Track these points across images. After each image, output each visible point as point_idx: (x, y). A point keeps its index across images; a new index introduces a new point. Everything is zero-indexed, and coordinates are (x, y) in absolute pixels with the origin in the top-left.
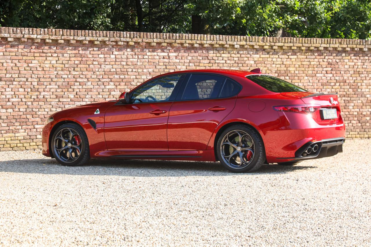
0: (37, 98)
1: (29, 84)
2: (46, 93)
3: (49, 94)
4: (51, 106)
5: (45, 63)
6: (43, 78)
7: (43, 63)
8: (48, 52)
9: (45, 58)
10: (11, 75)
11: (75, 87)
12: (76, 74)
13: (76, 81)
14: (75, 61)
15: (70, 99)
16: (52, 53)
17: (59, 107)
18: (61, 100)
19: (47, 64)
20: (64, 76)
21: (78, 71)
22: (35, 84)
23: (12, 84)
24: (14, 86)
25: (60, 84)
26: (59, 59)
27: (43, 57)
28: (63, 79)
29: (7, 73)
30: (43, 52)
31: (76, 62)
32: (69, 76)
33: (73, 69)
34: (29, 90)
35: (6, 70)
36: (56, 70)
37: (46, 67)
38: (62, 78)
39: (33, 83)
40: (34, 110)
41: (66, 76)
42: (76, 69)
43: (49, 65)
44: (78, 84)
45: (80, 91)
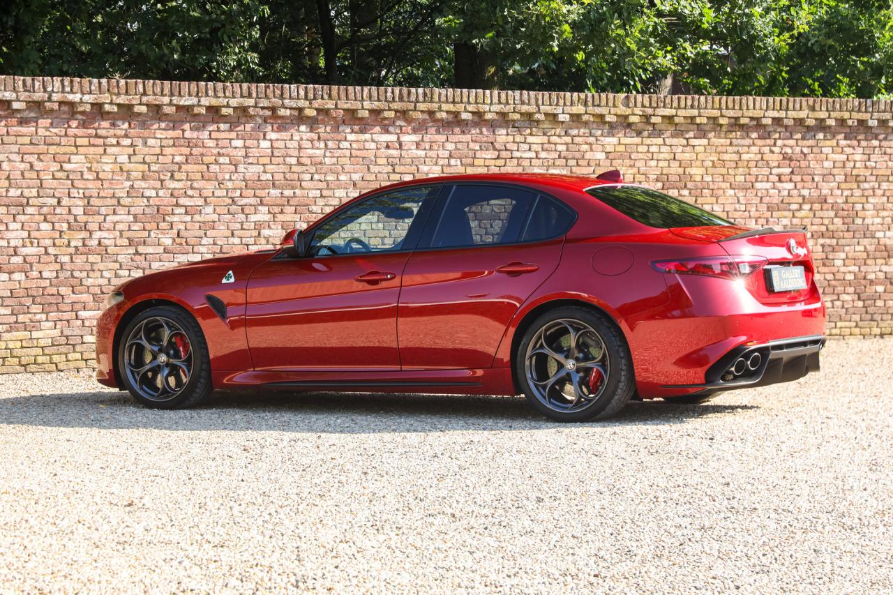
0: (84, 245)
1: (64, 212)
2: (105, 234)
3: (112, 236)
4: (117, 265)
5: (103, 160)
6: (98, 197)
7: (98, 162)
8: (109, 134)
9: (101, 150)
10: (20, 191)
11: (175, 219)
12: (177, 187)
13: (177, 205)
14: (173, 155)
15: (163, 248)
16: (118, 137)
17: (138, 268)
18: (141, 249)
19: (107, 163)
20: (147, 193)
21: (182, 180)
22: (79, 211)
23: (24, 214)
24: (28, 217)
25: (139, 211)
26: (137, 153)
27: (98, 146)
28: (145, 200)
29: (10, 186)
30: (97, 136)
31: (178, 159)
32: (161, 193)
33: (169, 174)
34: (65, 226)
35: (8, 178)
36: (128, 179)
37: (104, 171)
38: (143, 196)
39: (74, 211)
40: (77, 274)
41: (153, 193)
42: (177, 175)
43: (111, 166)
44: (182, 210)
45: (186, 229)
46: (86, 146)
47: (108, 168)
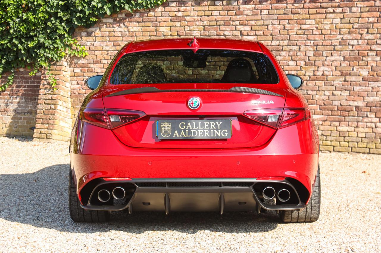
0: (314, 75)
1: (302, 55)
2: (326, 68)
3: (330, 70)
4: (334, 88)
5: (325, 22)
6: (322, 45)
7: (322, 24)
8: (328, 6)
9: (324, 16)
10: (278, 41)
11: (369, 59)
12: (370, 38)
13: (371, 50)
14: (368, 18)
15: (361, 77)
16: (335, 7)
17: (346, 90)
18: (348, 78)
19: (327, 24)
20: (352, 42)
21: (374, 34)
22: (311, 54)
23: (280, 56)
24: (282, 57)
25: (346, 53)
26: (345, 17)
27: (322, 13)
28: (350, 47)
29: (273, 40)
30: (321, 7)
31: (371, 20)
32: (360, 42)
33: (366, 30)
34: (303, 63)
35: (272, 35)
36: (340, 34)
37: (325, 29)
38: (349, 45)
39: (308, 54)
40: (310, 92)
41: (355, 42)
42: (370, 31)
43: (329, 26)
44: (374, 53)
45: (376, 66)
46: (315, 14)
47: (327, 27)
